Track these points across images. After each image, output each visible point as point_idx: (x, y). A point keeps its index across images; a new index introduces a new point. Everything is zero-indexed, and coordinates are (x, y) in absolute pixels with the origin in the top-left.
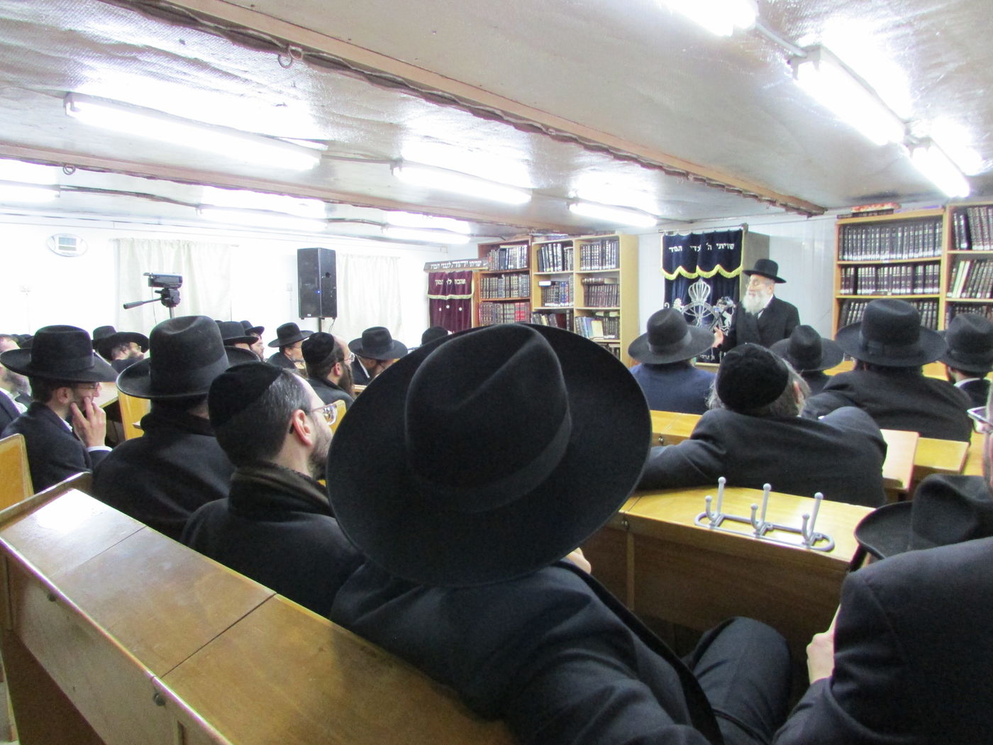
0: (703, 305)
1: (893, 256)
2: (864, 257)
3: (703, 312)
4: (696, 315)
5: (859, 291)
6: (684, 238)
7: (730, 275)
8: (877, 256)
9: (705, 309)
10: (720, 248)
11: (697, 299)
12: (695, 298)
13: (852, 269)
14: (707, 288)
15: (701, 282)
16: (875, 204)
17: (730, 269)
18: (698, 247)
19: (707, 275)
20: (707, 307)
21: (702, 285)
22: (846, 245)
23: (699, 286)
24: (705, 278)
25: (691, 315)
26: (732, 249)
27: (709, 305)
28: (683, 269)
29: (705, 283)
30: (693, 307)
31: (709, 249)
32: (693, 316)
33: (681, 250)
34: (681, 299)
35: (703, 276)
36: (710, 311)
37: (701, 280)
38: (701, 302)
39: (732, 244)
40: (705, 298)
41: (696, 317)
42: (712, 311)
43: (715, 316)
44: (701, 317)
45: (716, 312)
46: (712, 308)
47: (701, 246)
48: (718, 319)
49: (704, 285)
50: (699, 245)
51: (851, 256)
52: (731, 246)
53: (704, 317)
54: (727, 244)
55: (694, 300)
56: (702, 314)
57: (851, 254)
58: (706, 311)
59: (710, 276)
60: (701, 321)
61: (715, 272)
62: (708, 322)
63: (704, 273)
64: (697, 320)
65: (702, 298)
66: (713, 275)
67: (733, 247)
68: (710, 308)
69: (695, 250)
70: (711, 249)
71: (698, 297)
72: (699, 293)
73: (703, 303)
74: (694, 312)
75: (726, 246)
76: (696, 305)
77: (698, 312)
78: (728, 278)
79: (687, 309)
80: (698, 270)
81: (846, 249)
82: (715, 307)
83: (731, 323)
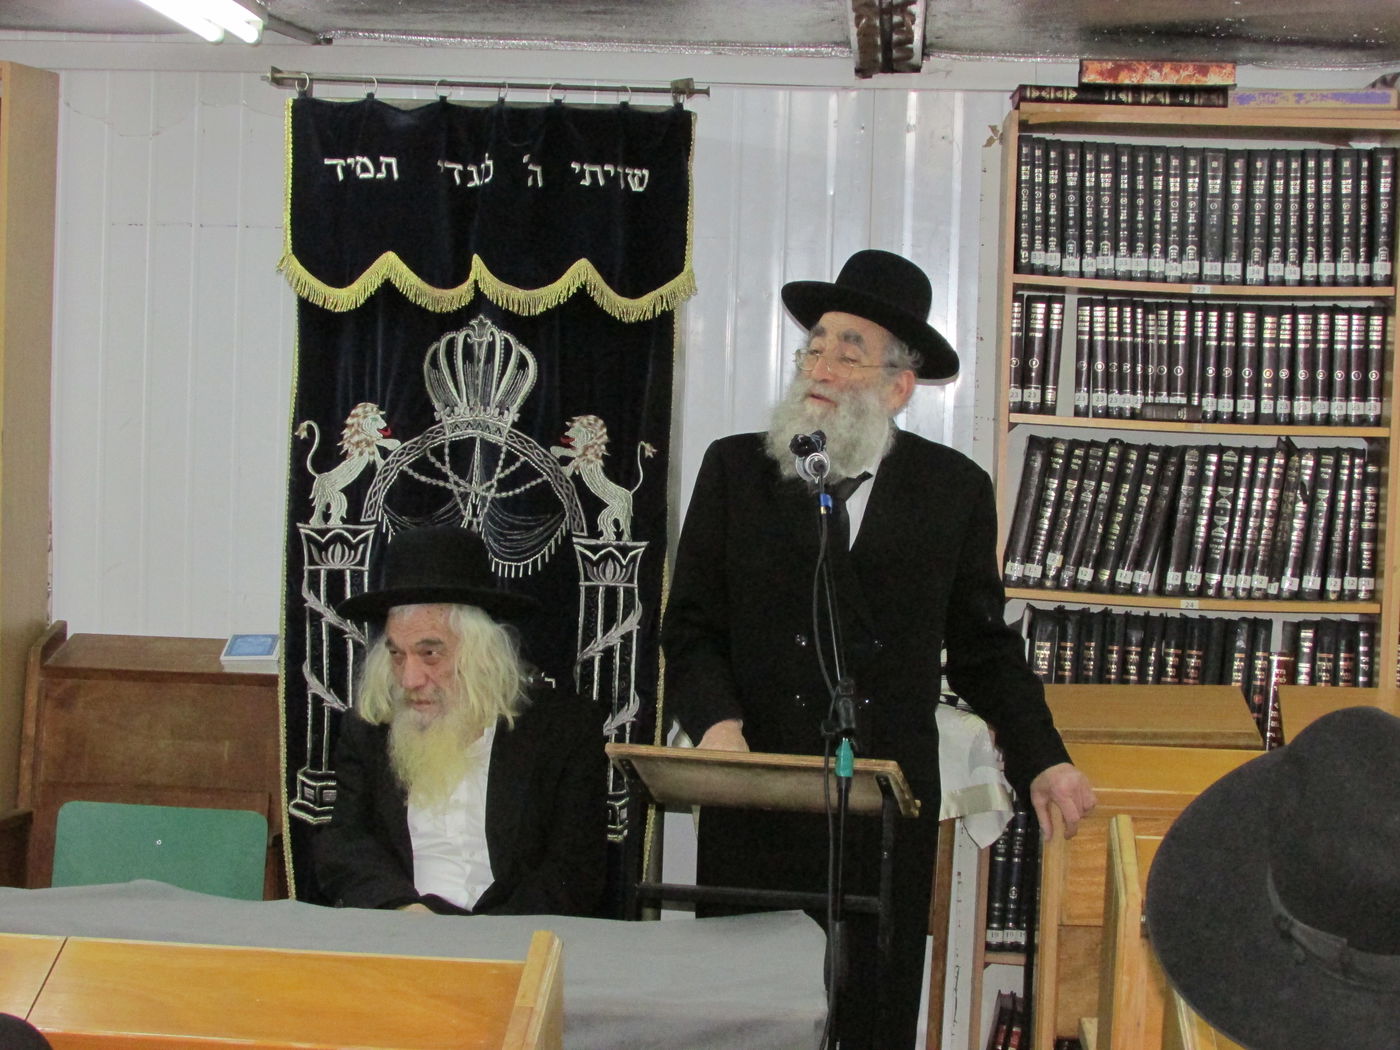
1: (1212, 268)
2: (1107, 262)
3: (499, 474)
4: (453, 483)
5: (1081, 399)
7: (634, 309)
8: (1158, 265)
9: (511, 458)
10: (586, 182)
11: (462, 408)
12: (450, 405)
13: (1057, 310)
14: (522, 364)
15: (486, 334)
16: (1177, 63)
17: (632, 288)
18: (472, 168)
19: (516, 301)
20: (516, 449)
21: (491, 346)
22: (1038, 209)
23: (476, 347)
24: (512, 313)
25: (434, 482)
26: (641, 189)
27: (528, 442)
28: (405, 267)
29: (512, 340)
30: (442, 446)
31: (530, 183)
32: (444, 488)
33: (396, 176)
34: (387, 406)
35: (500, 304)
36: (539, 467)
37: (486, 324)
38: (488, 427)
39: (636, 171)
40: (508, 409)
41: (455, 492)
42: (545, 471)
43: (559, 492)
44: (484, 493)
45: (561, 473)
46: (545, 456)
47: (490, 163)
48: (571, 508)
49: (504, 349)
50: (478, 162)
51: (1059, 255)
52: (636, 179)
53: (504, 494)
54: (616, 167)
55: (449, 416)
56: (496, 484)
57: (1059, 249)
58: (513, 468)
59: (541, 309)
60: (488, 514)
61: (565, 293)
62: (523, 520)
63: (506, 292)
64: (461, 506)
65: (497, 407)
66: (555, 303)
67: (645, 185)
68: (539, 456)
69: (458, 180)
70: (540, 184)
71: (464, 399)
72: (476, 382)
73: (500, 432)
74: (444, 470)
75: (612, 174)
76: (462, 438)
77: (470, 472)
78: (625, 323)
79: (419, 455)
80: (479, 276)
81: (1039, 227)
82: (557, 451)
83: (625, 526)
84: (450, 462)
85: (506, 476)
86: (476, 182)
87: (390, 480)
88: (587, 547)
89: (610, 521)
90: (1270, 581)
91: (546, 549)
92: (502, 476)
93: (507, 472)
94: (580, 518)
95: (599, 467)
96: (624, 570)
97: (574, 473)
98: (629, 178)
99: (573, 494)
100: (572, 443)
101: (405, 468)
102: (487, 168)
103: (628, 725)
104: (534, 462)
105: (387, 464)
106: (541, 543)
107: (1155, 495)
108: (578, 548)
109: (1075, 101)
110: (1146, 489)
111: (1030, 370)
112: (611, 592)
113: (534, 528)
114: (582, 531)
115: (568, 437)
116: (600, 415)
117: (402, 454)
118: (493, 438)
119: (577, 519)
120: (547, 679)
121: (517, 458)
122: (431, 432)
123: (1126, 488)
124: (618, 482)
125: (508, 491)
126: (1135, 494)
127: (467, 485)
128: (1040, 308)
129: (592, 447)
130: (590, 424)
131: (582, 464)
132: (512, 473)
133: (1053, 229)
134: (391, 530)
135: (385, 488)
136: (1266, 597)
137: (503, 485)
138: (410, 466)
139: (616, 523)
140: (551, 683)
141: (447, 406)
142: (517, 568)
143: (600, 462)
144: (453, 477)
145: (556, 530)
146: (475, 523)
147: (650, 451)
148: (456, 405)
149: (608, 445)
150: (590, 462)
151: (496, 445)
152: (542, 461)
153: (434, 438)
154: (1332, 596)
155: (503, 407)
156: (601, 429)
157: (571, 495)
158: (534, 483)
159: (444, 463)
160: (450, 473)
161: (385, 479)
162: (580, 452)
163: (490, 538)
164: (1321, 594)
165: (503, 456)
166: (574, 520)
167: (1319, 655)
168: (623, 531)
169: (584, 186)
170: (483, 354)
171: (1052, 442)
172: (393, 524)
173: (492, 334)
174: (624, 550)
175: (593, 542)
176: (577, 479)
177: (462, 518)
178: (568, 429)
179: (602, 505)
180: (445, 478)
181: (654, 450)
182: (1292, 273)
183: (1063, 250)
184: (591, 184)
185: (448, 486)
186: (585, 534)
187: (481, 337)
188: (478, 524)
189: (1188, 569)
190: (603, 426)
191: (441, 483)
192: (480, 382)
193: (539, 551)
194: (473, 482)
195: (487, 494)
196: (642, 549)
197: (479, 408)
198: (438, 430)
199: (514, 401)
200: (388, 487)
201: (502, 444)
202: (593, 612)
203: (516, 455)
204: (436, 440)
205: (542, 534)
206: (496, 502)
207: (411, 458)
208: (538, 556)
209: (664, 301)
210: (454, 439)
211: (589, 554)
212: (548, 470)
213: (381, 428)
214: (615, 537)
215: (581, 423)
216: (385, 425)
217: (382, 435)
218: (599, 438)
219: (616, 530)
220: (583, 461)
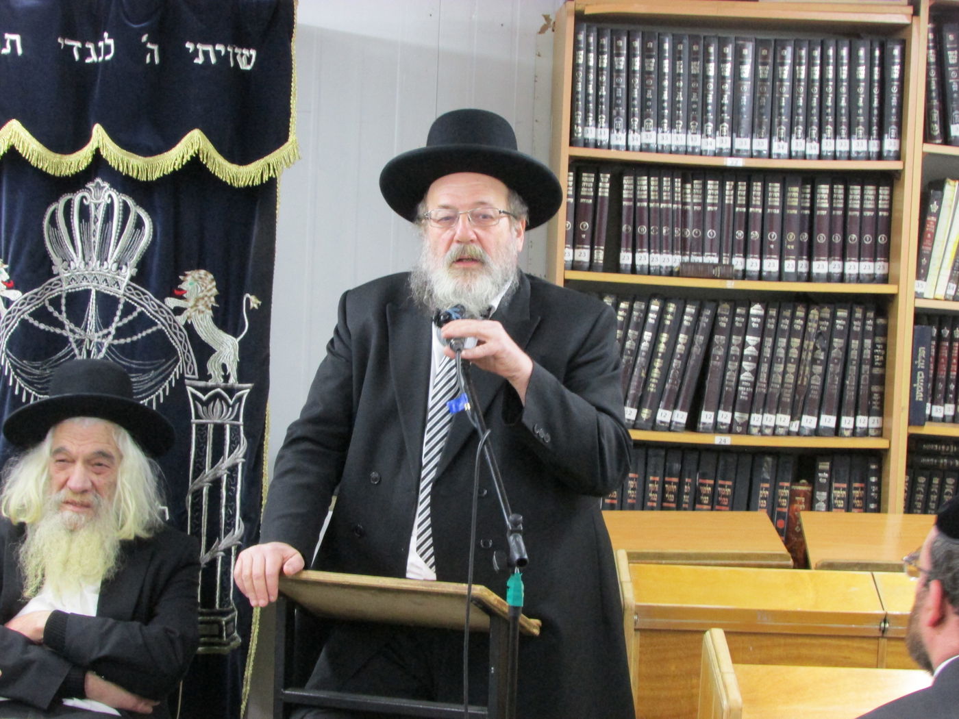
0: (120, 292)
1: (742, 143)
2: (650, 137)
3: (117, 322)
4: (69, 330)
5: (625, 258)
6: (28, 1)
7: (243, 175)
8: (695, 140)
9: (128, 309)
10: (200, 60)
11: (77, 262)
12: (66, 260)
13: (605, 179)
15: (101, 195)
17: (241, 156)
18: (90, 46)
19: (136, 167)
20: (133, 300)
21: (110, 208)
22: (591, 90)
23: (92, 208)
24: (131, 178)
25: (52, 329)
26: (249, 68)
27: (144, 294)
28: (27, 133)
29: (130, 202)
30: (59, 297)
31: (148, 60)
32: (61, 335)
33: (20, 51)
34: (9, 262)
35: (121, 169)
36: (154, 316)
37: (103, 187)
38: (106, 280)
39: (245, 52)
40: (126, 265)
41: (71, 339)
42: (159, 320)
43: (173, 339)
44: (99, 340)
45: (175, 321)
46: (160, 307)
47: (111, 42)
48: (184, 353)
49: (123, 210)
50: (97, 38)
51: (607, 130)
52: (244, 57)
53: (122, 341)
54: (226, 47)
55: (66, 270)
56: (113, 332)
57: (608, 125)
58: (130, 318)
59: (157, 175)
61: (179, 160)
62: (140, 365)
63: (126, 159)
64: (77, 351)
65: (115, 262)
66: (170, 170)
67: (252, 64)
68: (154, 306)
69: (77, 57)
70: (157, 61)
71: (80, 255)
72: (93, 239)
73: (118, 285)
74: (60, 319)
75: (223, 53)
76: (77, 290)
77: (85, 320)
78: (234, 187)
79: (38, 304)
80: (101, 143)
81: (591, 106)
82: (172, 302)
83: (232, 370)
84: (66, 312)
85: (124, 325)
86: (93, 58)
87: (12, 328)
88: (197, 388)
89: (218, 366)
90: (792, 419)
91: (161, 391)
92: (120, 324)
93: (125, 321)
94: (192, 363)
95: (208, 316)
96: (230, 409)
97: (187, 322)
98: (238, 57)
99: (186, 341)
100: (185, 295)
101: (26, 316)
102: (107, 47)
103: (233, 549)
104: (149, 312)
105: (10, 313)
106: (156, 385)
107: (690, 344)
108: (190, 389)
110: (682, 338)
111: (581, 232)
112: (219, 429)
113: (149, 371)
114: (194, 374)
115: (181, 290)
117: (23, 304)
118: (112, 291)
119: (190, 364)
121: (134, 308)
122: (50, 284)
123: (664, 337)
124: (226, 331)
125: (125, 338)
126: (673, 343)
127: (82, 333)
128: (590, 177)
129: (203, 298)
130: (201, 278)
131: (193, 314)
132: (130, 322)
133: (603, 108)
134: (12, 373)
135: (7, 334)
136: (789, 433)
137: (120, 333)
138: (31, 315)
143: (210, 313)
144: (69, 325)
145: (170, 373)
147: (255, 302)
148: (72, 260)
149: (217, 298)
150: (201, 312)
151: (114, 297)
152: (156, 312)
153: (52, 290)
154: (847, 433)
155: (121, 262)
156: (211, 283)
157: (183, 341)
158: (149, 331)
159: (60, 312)
160: (66, 322)
161: (7, 326)
162: (191, 303)
164: (837, 431)
165: (121, 307)
166: (187, 364)
167: (835, 485)
168: (229, 374)
169: (198, 64)
170: (101, 214)
172: (15, 368)
173: (110, 196)
174: (231, 391)
175: (202, 384)
176: (189, 327)
178: (181, 282)
179: (212, 351)
180: (62, 326)
181: (260, 303)
182: (813, 149)
183: (611, 126)
184: (204, 62)
185: (65, 333)
186: (196, 376)
187: (98, 198)
189: (719, 408)
190: (212, 280)
191: (58, 331)
192: (97, 239)
193: (154, 393)
194: (88, 330)
195: (104, 341)
196: (248, 391)
197: (95, 263)
198: (56, 282)
199: (131, 257)
200: (10, 334)
201: (120, 296)
202: (203, 447)
203: (133, 305)
204: (54, 291)
205: (156, 377)
206: (112, 348)
207: (31, 308)
208: (153, 397)
209: (271, 167)
210: (70, 291)
211: (199, 394)
212: (162, 319)
213: (5, 280)
214: (222, 380)
215: (193, 277)
216: (8, 277)
217: (5, 287)
218: (208, 291)
219: (223, 374)
220: (195, 311)
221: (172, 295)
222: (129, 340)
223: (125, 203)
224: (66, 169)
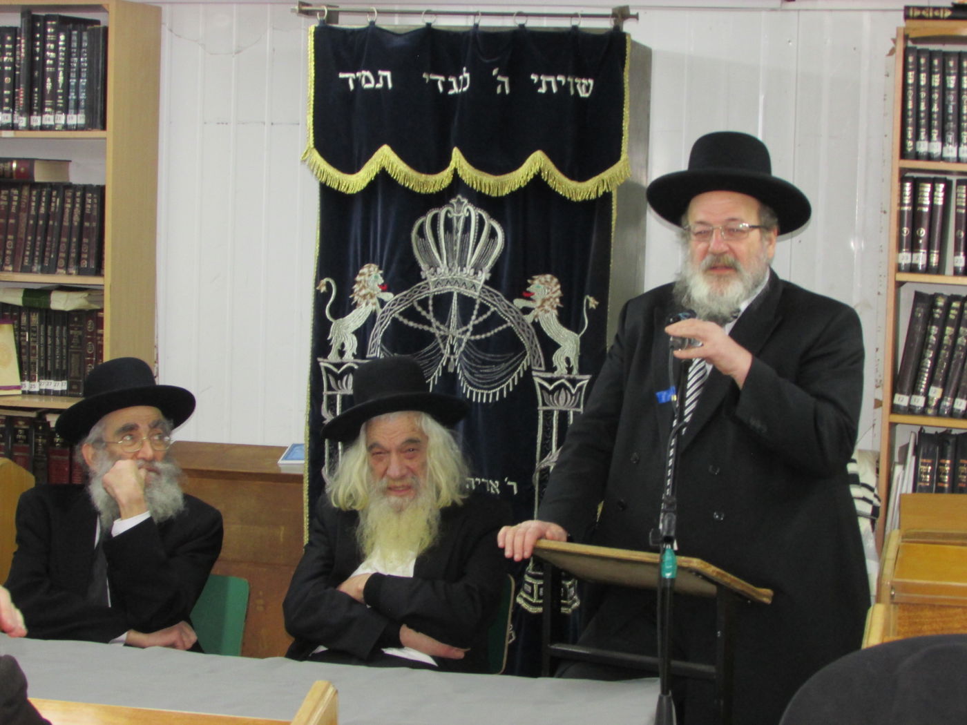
0: (475, 294)
3: (474, 321)
4: (435, 328)
5: (958, 261)
6: (398, 42)
7: (581, 190)
9: (484, 309)
10: (543, 90)
11: (443, 268)
12: (433, 265)
13: (940, 189)
14: (493, 234)
15: (463, 210)
17: (579, 174)
18: (453, 80)
19: (487, 185)
20: (487, 301)
21: (468, 220)
22: (923, 107)
23: (455, 221)
24: (484, 194)
25: (420, 327)
26: (587, 95)
27: (497, 296)
28: (397, 157)
29: (485, 215)
30: (427, 299)
31: (499, 90)
32: (428, 332)
33: (390, 85)
34: (383, 268)
35: (475, 186)
36: (504, 315)
37: (463, 202)
38: (464, 283)
39: (584, 81)
40: (481, 270)
41: (437, 335)
42: (509, 318)
43: (521, 335)
44: (460, 336)
45: (523, 320)
46: (509, 307)
47: (467, 75)
48: (531, 348)
49: (479, 222)
50: (457, 73)
51: (939, 144)
52: (583, 86)
53: (478, 337)
54: (566, 77)
55: (433, 275)
56: (471, 329)
57: (940, 139)
58: (485, 316)
59: (506, 191)
60: (464, 352)
61: (525, 178)
62: (493, 358)
63: (479, 177)
64: (442, 346)
65: (472, 268)
66: (517, 186)
67: (590, 91)
68: (504, 307)
69: (441, 89)
70: (507, 91)
71: (445, 262)
72: (455, 248)
73: (475, 288)
74: (428, 317)
75: (563, 83)
76: (442, 292)
77: (448, 319)
78: (573, 202)
79: (406, 305)
80: (458, 164)
81: (923, 122)
82: (519, 303)
83: (575, 363)
84: (433, 311)
85: (480, 323)
86: (455, 90)
87: (385, 325)
88: (544, 379)
89: (563, 359)
91: (510, 381)
92: (476, 322)
93: (481, 319)
94: (539, 356)
95: (554, 316)
96: (574, 397)
97: (534, 321)
98: (578, 87)
99: (533, 337)
100: (532, 297)
101: (396, 315)
102: (465, 80)
104: (500, 311)
105: (384, 312)
106: (507, 375)
108: (537, 380)
109: (950, 18)
111: (919, 238)
112: (563, 415)
113: (500, 363)
114: (540, 366)
115: (529, 292)
116: (555, 274)
117: (394, 304)
118: (469, 293)
119: (536, 357)
120: (509, 483)
121: (488, 308)
122: (419, 287)
125: (481, 334)
127: (446, 330)
128: (927, 188)
129: (548, 299)
130: (547, 282)
131: (540, 313)
132: (485, 320)
133: (935, 123)
135: (381, 331)
137: (477, 329)
138: (401, 314)
139: (568, 360)
140: (512, 486)
141: (431, 267)
142: (488, 396)
143: (555, 312)
144: (435, 323)
145: (518, 365)
146: (452, 360)
147: (593, 303)
148: (439, 266)
150: (547, 311)
151: (471, 298)
152: (506, 311)
153: (420, 292)
155: (477, 268)
156: (556, 286)
157: (531, 338)
158: (500, 328)
159: (428, 312)
160: (433, 320)
161: (381, 323)
162: (539, 303)
163: (465, 371)
165: (477, 307)
166: (534, 357)
168: (572, 366)
169: (541, 93)
170: (461, 226)
171: (933, 298)
173: (468, 210)
174: (573, 382)
175: (549, 375)
176: (536, 325)
177: (442, 355)
178: (529, 285)
180: (429, 324)
181: (597, 303)
183: (943, 140)
184: (547, 92)
185: (432, 330)
186: (543, 368)
187: (459, 212)
188: (455, 360)
190: (557, 283)
191: (426, 328)
192: (458, 248)
193: (505, 382)
194: (451, 327)
195: (463, 337)
196: (587, 381)
197: (457, 269)
198: (424, 286)
199: (486, 264)
200: (383, 330)
201: (477, 297)
202: (549, 431)
203: (487, 306)
204: (422, 294)
205: (507, 368)
206: (470, 343)
207: (401, 308)
208: (504, 386)
209: (605, 183)
210: (436, 293)
211: (546, 384)
212: (511, 318)
213: (380, 283)
214: (566, 371)
215: (540, 281)
216: (383, 281)
217: (380, 290)
218: (554, 293)
219: (567, 366)
220: (541, 311)
221: (521, 297)
222: (483, 336)
223: (480, 216)
224: (430, 188)
